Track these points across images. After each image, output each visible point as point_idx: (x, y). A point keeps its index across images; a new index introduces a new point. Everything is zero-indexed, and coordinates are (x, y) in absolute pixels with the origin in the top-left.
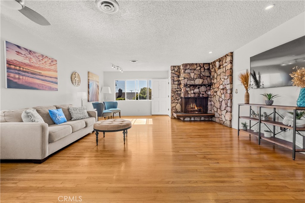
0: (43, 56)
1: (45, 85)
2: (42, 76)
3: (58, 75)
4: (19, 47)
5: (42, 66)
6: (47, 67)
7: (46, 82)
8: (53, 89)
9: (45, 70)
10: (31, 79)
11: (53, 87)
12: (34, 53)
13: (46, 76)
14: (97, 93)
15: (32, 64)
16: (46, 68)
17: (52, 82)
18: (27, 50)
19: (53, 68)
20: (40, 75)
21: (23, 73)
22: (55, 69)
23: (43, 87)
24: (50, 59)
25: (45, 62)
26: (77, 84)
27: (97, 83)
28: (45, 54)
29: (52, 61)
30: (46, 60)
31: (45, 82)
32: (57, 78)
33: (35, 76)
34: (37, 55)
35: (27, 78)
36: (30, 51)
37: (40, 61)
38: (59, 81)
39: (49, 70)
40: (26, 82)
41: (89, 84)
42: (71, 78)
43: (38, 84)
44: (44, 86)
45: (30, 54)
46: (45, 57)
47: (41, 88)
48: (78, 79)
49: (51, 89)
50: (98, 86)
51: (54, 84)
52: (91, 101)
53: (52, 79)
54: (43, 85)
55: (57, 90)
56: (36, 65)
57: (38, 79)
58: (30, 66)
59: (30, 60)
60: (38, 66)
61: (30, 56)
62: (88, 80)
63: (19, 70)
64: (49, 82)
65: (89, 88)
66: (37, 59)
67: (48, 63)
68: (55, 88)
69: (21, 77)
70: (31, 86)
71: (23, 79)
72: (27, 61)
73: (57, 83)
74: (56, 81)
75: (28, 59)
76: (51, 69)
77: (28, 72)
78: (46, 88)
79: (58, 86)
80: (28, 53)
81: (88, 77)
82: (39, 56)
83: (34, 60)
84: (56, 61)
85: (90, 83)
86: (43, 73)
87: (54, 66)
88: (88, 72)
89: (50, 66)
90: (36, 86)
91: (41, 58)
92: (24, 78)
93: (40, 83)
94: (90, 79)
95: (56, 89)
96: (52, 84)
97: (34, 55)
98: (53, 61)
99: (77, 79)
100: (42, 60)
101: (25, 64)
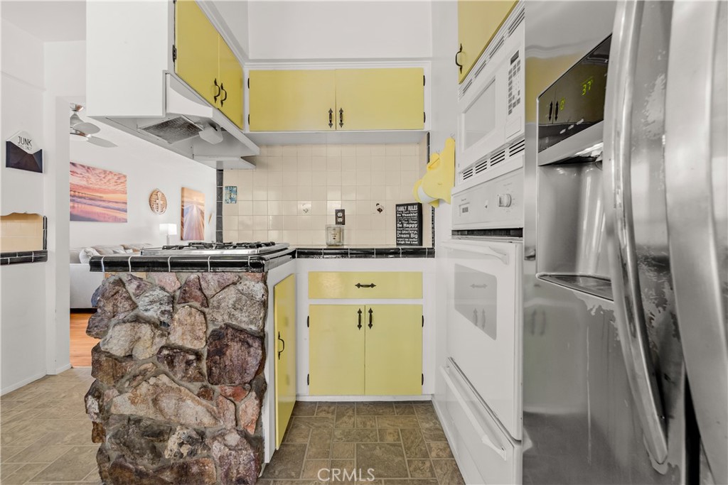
0: (105, 172)
1: (108, 215)
2: (104, 201)
3: (128, 197)
4: (74, 165)
5: (103, 187)
6: (112, 188)
7: (110, 210)
8: (120, 219)
9: (108, 193)
10: (89, 206)
11: (120, 217)
12: (94, 169)
13: (109, 202)
14: (199, 225)
15: (91, 185)
16: (110, 189)
17: (118, 209)
18: (83, 166)
19: (120, 187)
20: (101, 201)
21: (79, 200)
22: (123, 190)
23: (105, 217)
24: (117, 175)
25: (109, 181)
26: (160, 210)
27: (200, 207)
28: (109, 168)
29: (119, 178)
30: (110, 177)
32: (126, 203)
33: (93, 201)
34: (97, 172)
35: (83, 206)
36: (88, 168)
37: (101, 180)
38: (129, 207)
39: (114, 192)
40: (82, 211)
41: (183, 210)
42: (150, 201)
43: (98, 213)
45: (88, 171)
46: (108, 172)
47: (102, 219)
48: (162, 202)
49: (116, 220)
50: (202, 213)
51: (121, 212)
52: (187, 239)
53: (119, 204)
54: (105, 214)
55: (126, 222)
56: (96, 187)
57: (99, 206)
58: (88, 188)
59: (87, 181)
60: (99, 187)
61: (87, 174)
62: (183, 202)
64: (114, 209)
65: (183, 215)
66: (97, 177)
67: (112, 181)
69: (76, 205)
70: (88, 216)
71: (78, 207)
72: (84, 183)
73: (126, 211)
74: (124, 208)
75: (85, 179)
76: (117, 189)
77: (84, 198)
78: (109, 218)
79: (129, 216)
80: (85, 171)
81: (182, 197)
82: (100, 173)
83: (93, 180)
84: (125, 176)
85: (185, 208)
86: (105, 196)
87: (122, 185)
88: (183, 189)
89: (115, 186)
90: (96, 217)
91: (103, 176)
92: (80, 205)
93: (101, 211)
94: (185, 199)
95: (125, 219)
96: (119, 212)
97: (94, 172)
98: (121, 178)
99: (160, 202)
100: (104, 178)
101: (81, 186)
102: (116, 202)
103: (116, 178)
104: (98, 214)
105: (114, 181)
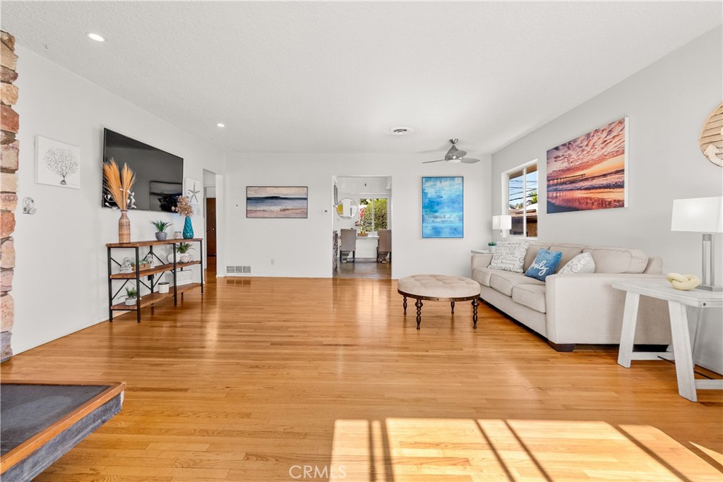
0: (588, 135)
1: (591, 199)
3: (626, 161)
4: (557, 149)
5: (586, 160)
6: (598, 153)
7: (594, 191)
8: (610, 203)
9: (592, 165)
11: (610, 200)
12: (575, 141)
13: (593, 178)
15: (571, 165)
16: (595, 157)
17: (608, 186)
18: (565, 145)
19: (611, 148)
20: (582, 180)
22: (616, 148)
23: (587, 203)
24: (605, 129)
25: (594, 145)
28: (590, 128)
29: (611, 132)
30: (596, 139)
31: (592, 191)
36: (569, 143)
37: (583, 151)
38: (626, 178)
39: (602, 159)
40: (563, 200)
44: (589, 201)
45: (569, 148)
46: (592, 134)
47: (584, 206)
49: (604, 204)
51: (612, 190)
53: (609, 177)
54: (587, 198)
55: (622, 206)
56: (577, 163)
57: (580, 189)
58: (569, 170)
60: (580, 162)
61: (569, 152)
63: (557, 184)
64: (600, 188)
66: (579, 149)
67: (599, 143)
68: (615, 201)
69: (558, 195)
70: (570, 205)
72: (565, 165)
74: (618, 180)
76: (606, 153)
77: (564, 183)
78: (593, 204)
79: (626, 195)
82: (581, 142)
84: (621, 122)
86: (588, 172)
89: (603, 148)
90: (577, 205)
91: (586, 143)
93: (582, 196)
95: (619, 201)
96: (608, 190)
97: (574, 145)
98: (614, 129)
100: (587, 145)
101: (562, 170)
102: (605, 175)
103: (605, 134)
104: (579, 200)
105: (601, 141)
